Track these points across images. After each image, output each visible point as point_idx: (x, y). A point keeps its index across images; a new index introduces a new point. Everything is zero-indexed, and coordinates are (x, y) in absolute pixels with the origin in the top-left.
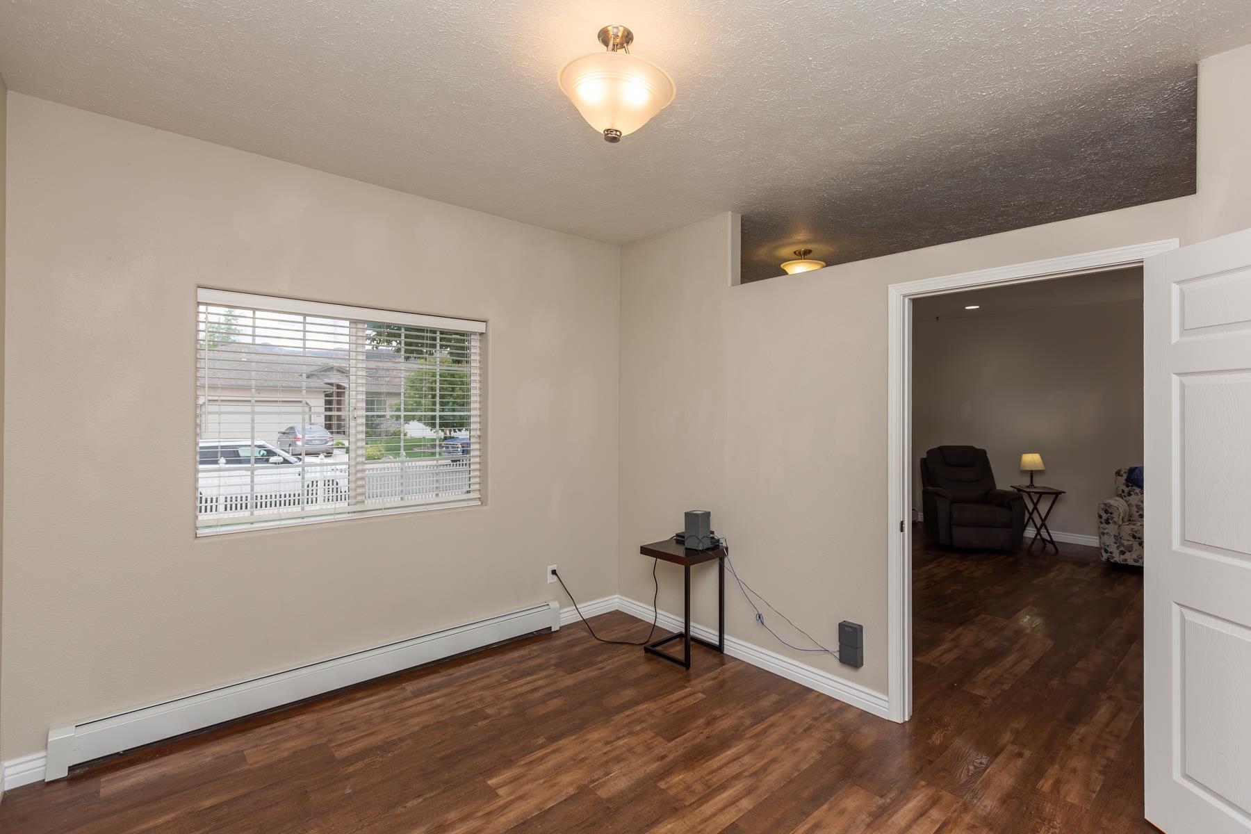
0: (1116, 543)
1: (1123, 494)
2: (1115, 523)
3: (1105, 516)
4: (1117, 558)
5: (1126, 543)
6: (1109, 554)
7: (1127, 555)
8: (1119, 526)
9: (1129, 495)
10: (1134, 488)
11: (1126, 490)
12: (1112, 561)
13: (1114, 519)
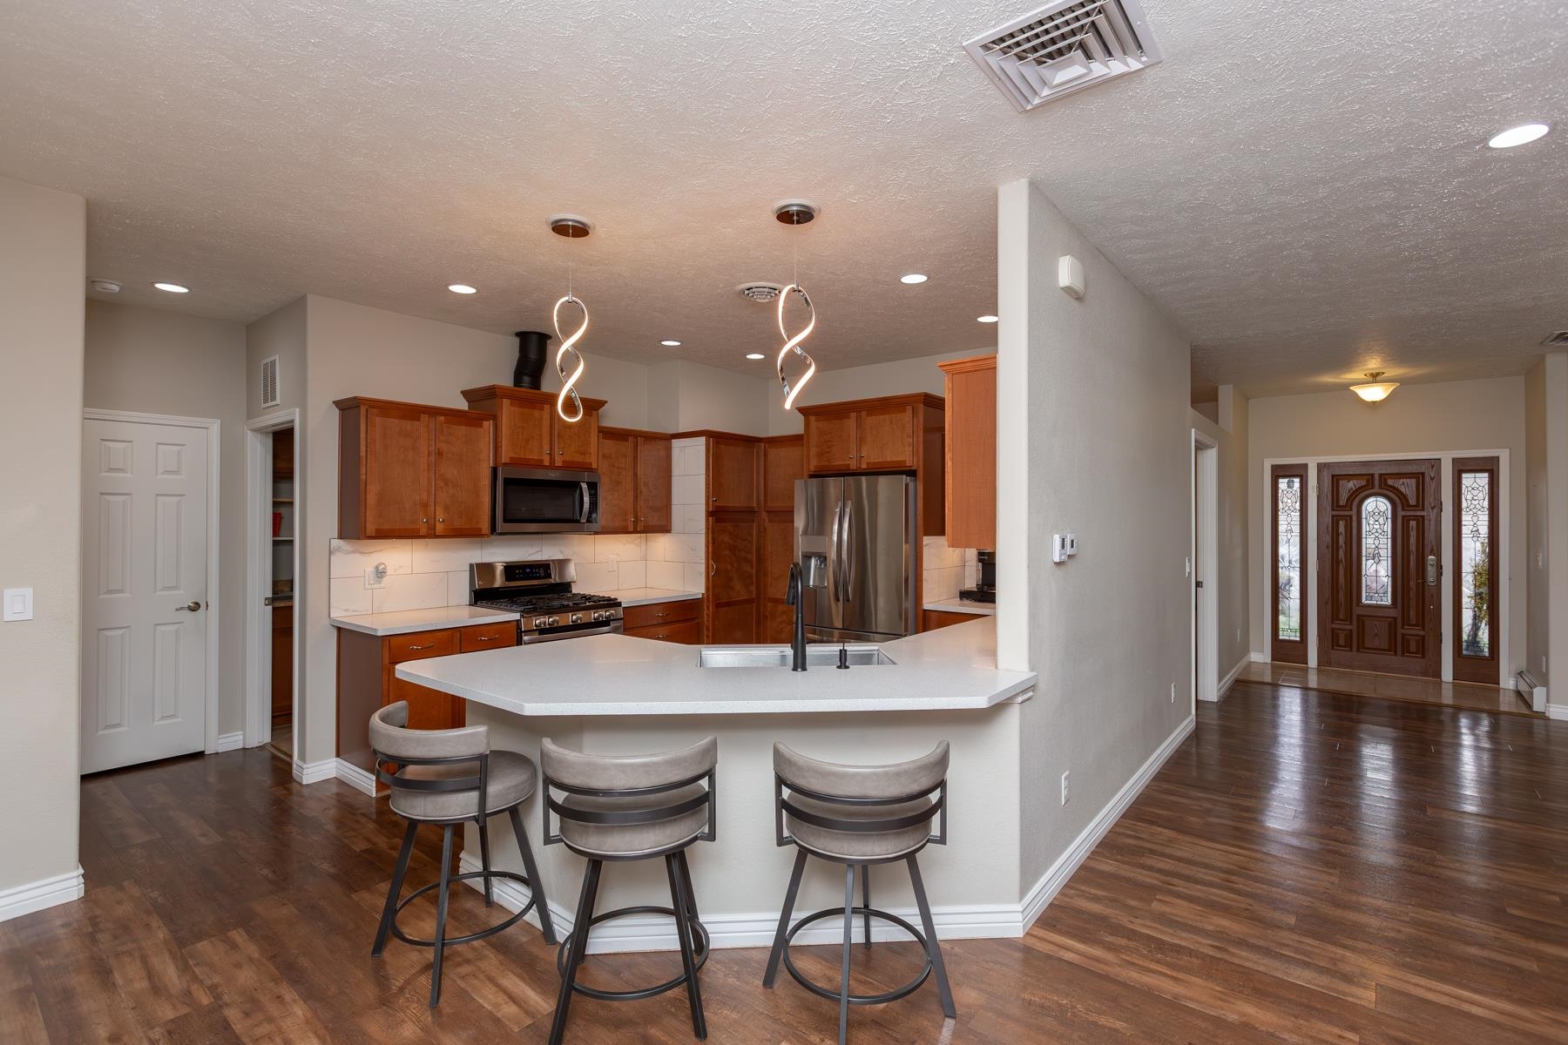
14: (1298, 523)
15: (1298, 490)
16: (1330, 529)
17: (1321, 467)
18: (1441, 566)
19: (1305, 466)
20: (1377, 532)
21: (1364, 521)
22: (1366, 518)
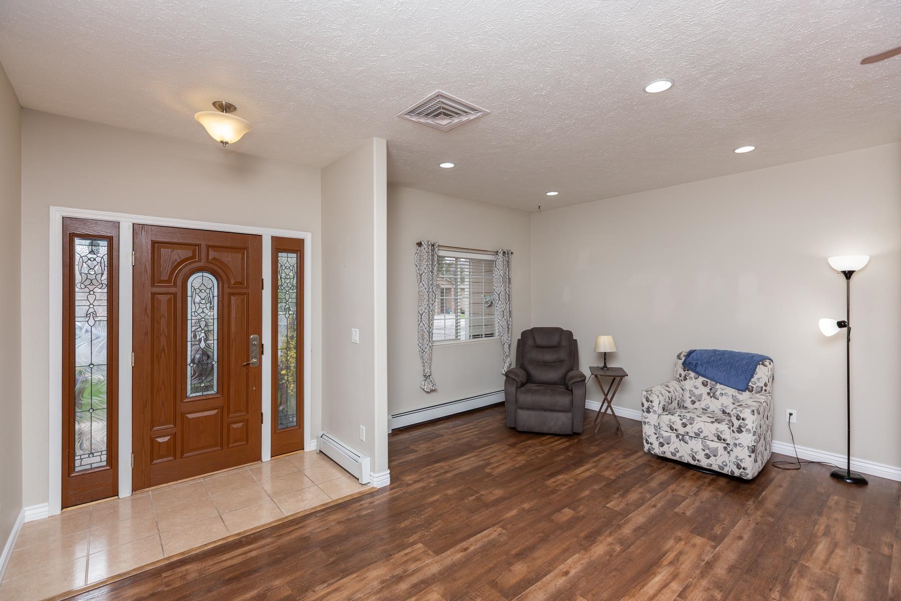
0: (656, 434)
1: (680, 378)
2: (655, 412)
3: (646, 404)
4: (657, 450)
5: (665, 434)
6: (649, 445)
7: (666, 447)
8: (659, 416)
9: (685, 379)
10: (690, 372)
11: (683, 374)
12: (653, 452)
13: (654, 408)
14: (105, 303)
15: (106, 257)
16: (149, 311)
17: (137, 229)
18: (262, 345)
19: (117, 225)
20: (203, 312)
21: (189, 299)
22: (192, 296)
